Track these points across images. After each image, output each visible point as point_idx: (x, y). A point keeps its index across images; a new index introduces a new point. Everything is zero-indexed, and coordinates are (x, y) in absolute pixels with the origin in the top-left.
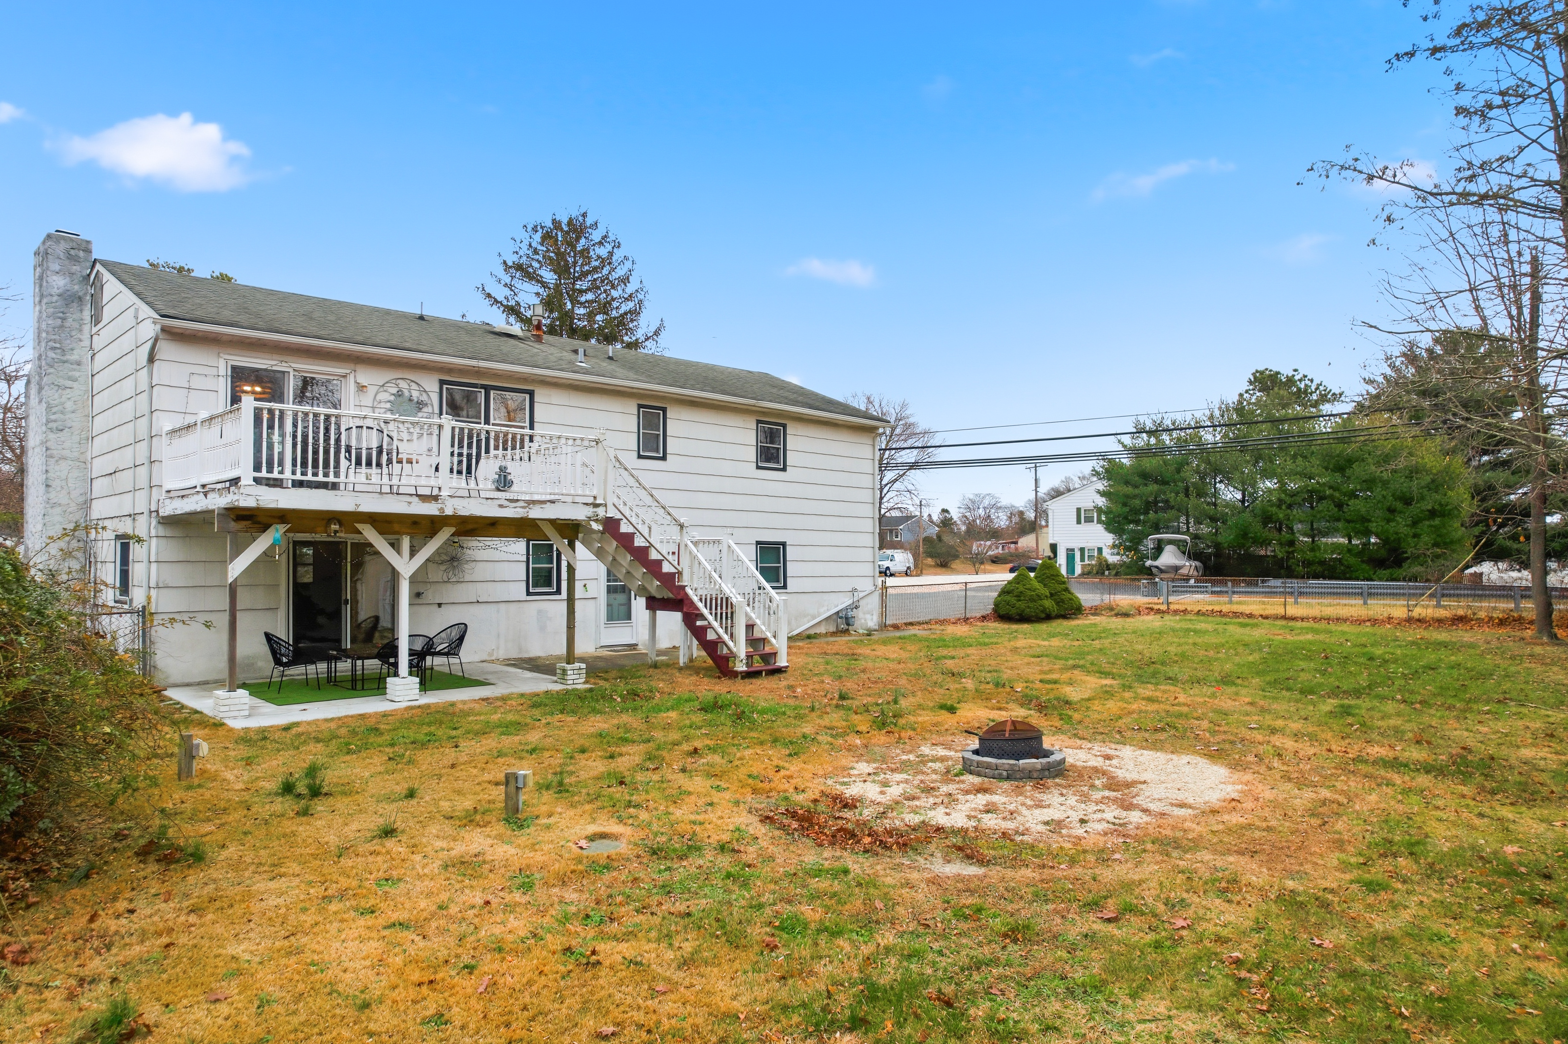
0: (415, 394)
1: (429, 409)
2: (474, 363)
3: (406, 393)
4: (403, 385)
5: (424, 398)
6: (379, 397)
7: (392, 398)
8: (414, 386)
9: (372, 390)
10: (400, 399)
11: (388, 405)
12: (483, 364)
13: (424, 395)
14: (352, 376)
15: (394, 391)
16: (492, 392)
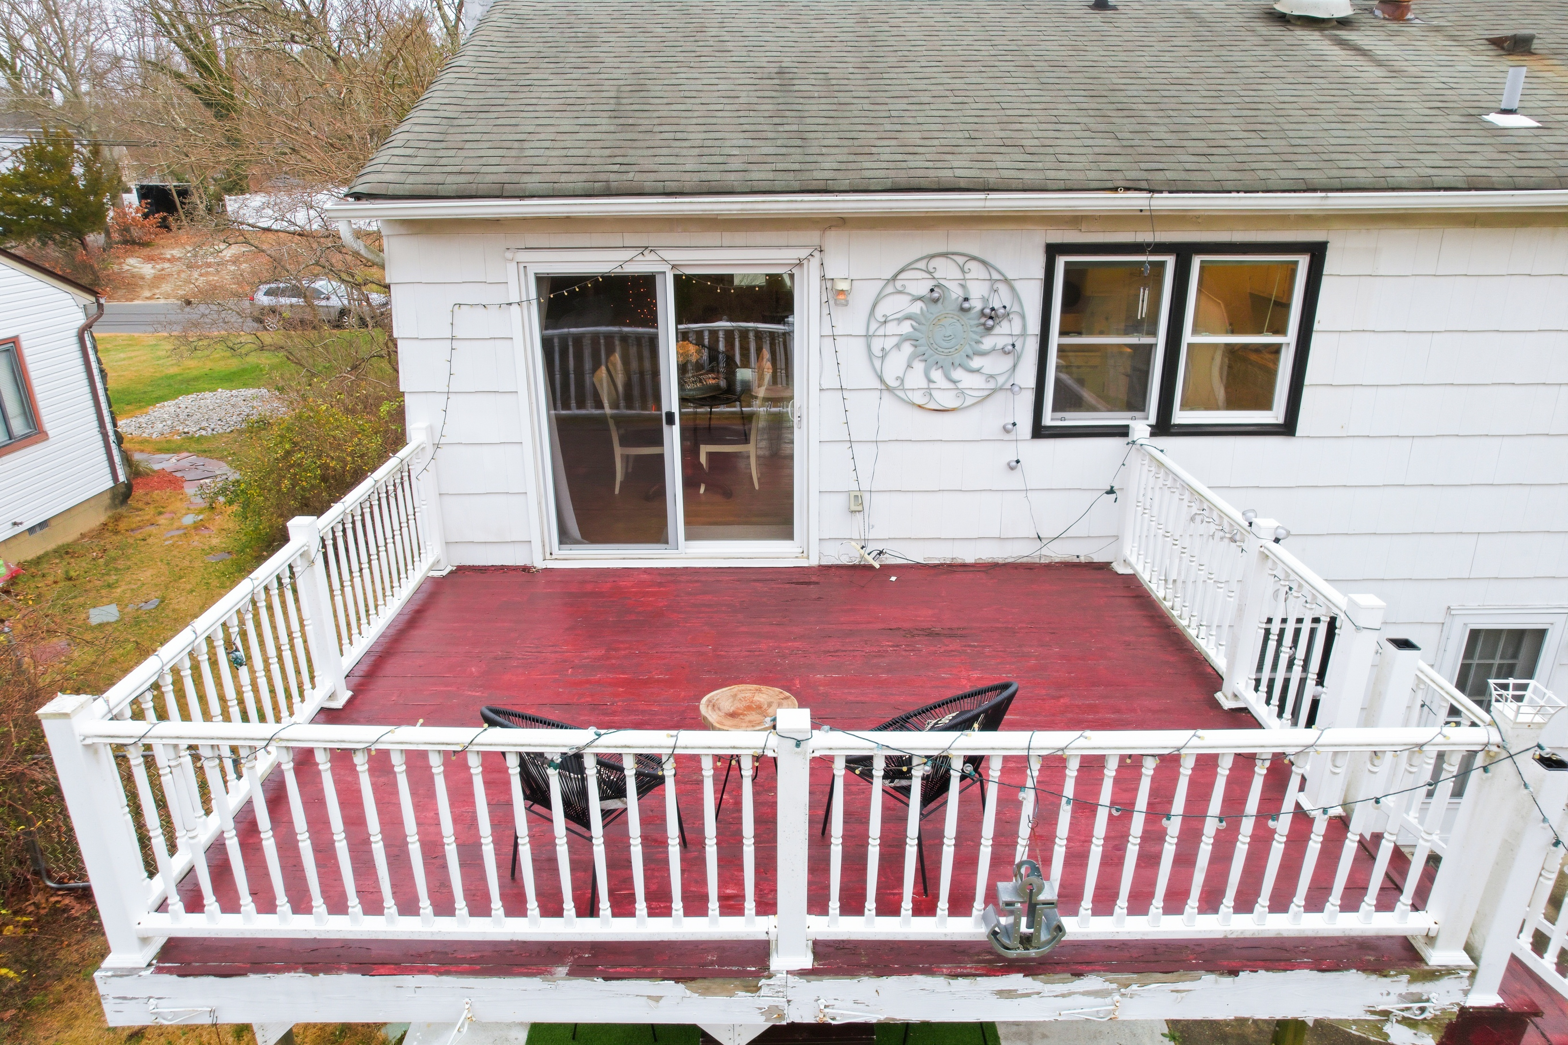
0: (978, 291)
1: (1016, 326)
2: (1136, 201)
3: (956, 292)
4: (946, 270)
5: (1001, 299)
6: (883, 309)
7: (917, 308)
8: (976, 270)
9: (863, 296)
10: (937, 309)
11: (906, 328)
12: (1165, 202)
13: (1003, 288)
14: (815, 262)
15: (923, 288)
16: (1196, 262)
